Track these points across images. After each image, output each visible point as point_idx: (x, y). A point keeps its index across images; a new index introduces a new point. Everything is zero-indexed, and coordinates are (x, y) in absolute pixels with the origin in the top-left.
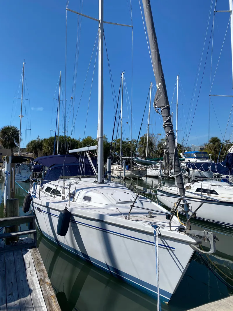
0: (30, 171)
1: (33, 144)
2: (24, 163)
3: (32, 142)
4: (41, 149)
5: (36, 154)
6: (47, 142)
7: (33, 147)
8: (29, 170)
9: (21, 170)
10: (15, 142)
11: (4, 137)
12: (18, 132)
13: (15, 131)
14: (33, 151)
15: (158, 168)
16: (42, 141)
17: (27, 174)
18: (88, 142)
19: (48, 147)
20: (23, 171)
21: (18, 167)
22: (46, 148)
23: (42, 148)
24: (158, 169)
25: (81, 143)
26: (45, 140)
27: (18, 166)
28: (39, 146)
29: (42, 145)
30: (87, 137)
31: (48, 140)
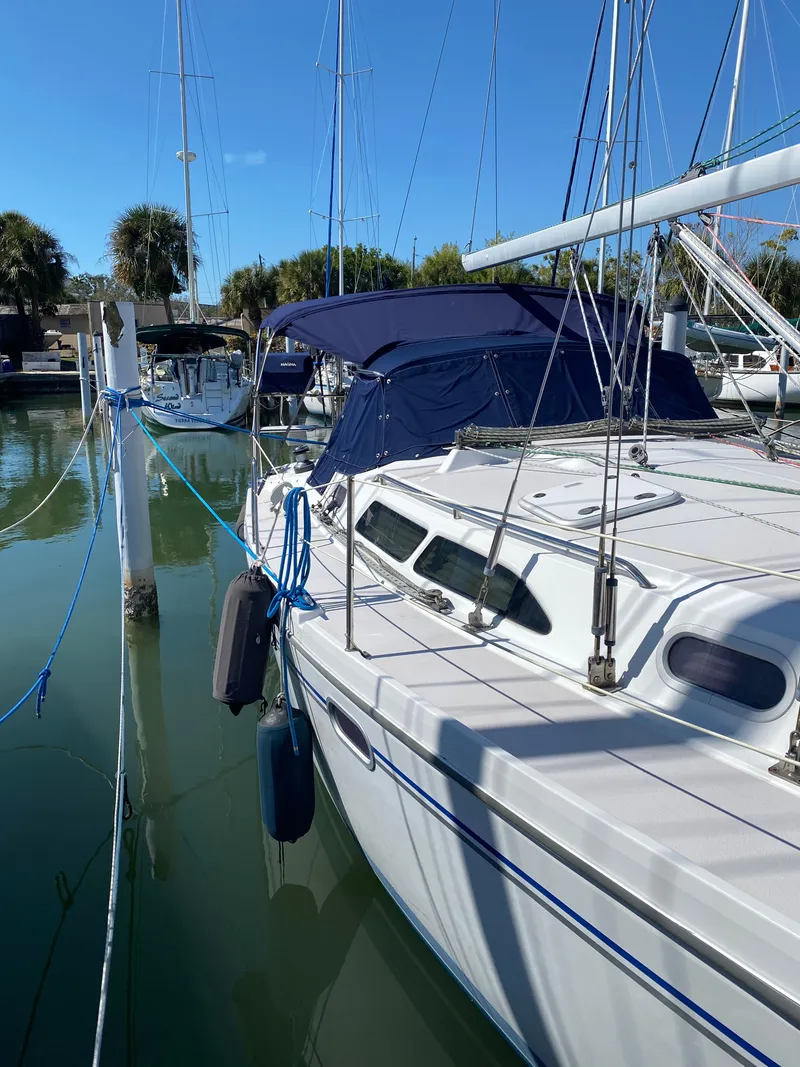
0: (238, 384)
1: (243, 284)
2: (213, 352)
3: (238, 276)
4: (273, 303)
5: (256, 319)
6: (293, 271)
7: (243, 295)
8: (231, 381)
9: (202, 381)
10: (175, 270)
11: (134, 250)
12: (183, 228)
13: (169, 227)
14: (246, 312)
15: (763, 366)
16: (275, 272)
17: (226, 398)
18: (445, 268)
19: (298, 295)
20: (209, 385)
21: (190, 371)
22: (289, 298)
23: (274, 297)
24: (763, 370)
25: (419, 275)
26: (283, 265)
27: (188, 366)
28: (264, 289)
29: (275, 285)
30: (439, 249)
31: (295, 264)
